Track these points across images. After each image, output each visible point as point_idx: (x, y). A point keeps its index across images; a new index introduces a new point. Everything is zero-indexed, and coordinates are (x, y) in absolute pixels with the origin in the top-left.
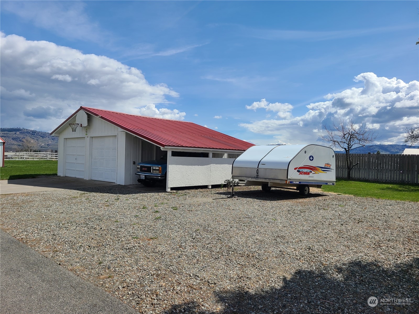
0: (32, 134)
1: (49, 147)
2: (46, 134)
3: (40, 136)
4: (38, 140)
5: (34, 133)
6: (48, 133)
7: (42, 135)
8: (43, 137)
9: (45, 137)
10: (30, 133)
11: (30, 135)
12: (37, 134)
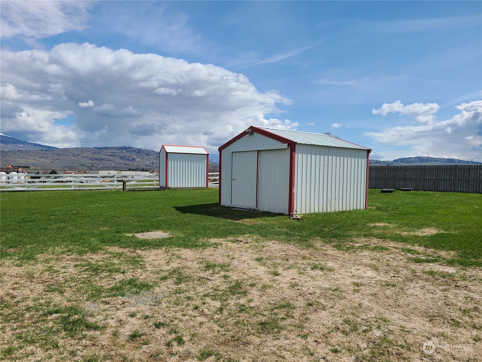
0: (137, 152)
1: (154, 166)
2: (151, 152)
3: (146, 154)
4: (143, 159)
5: (139, 151)
6: (152, 151)
7: (147, 153)
8: (148, 155)
9: (150, 155)
10: (135, 151)
11: (136, 153)
12: (142, 152)
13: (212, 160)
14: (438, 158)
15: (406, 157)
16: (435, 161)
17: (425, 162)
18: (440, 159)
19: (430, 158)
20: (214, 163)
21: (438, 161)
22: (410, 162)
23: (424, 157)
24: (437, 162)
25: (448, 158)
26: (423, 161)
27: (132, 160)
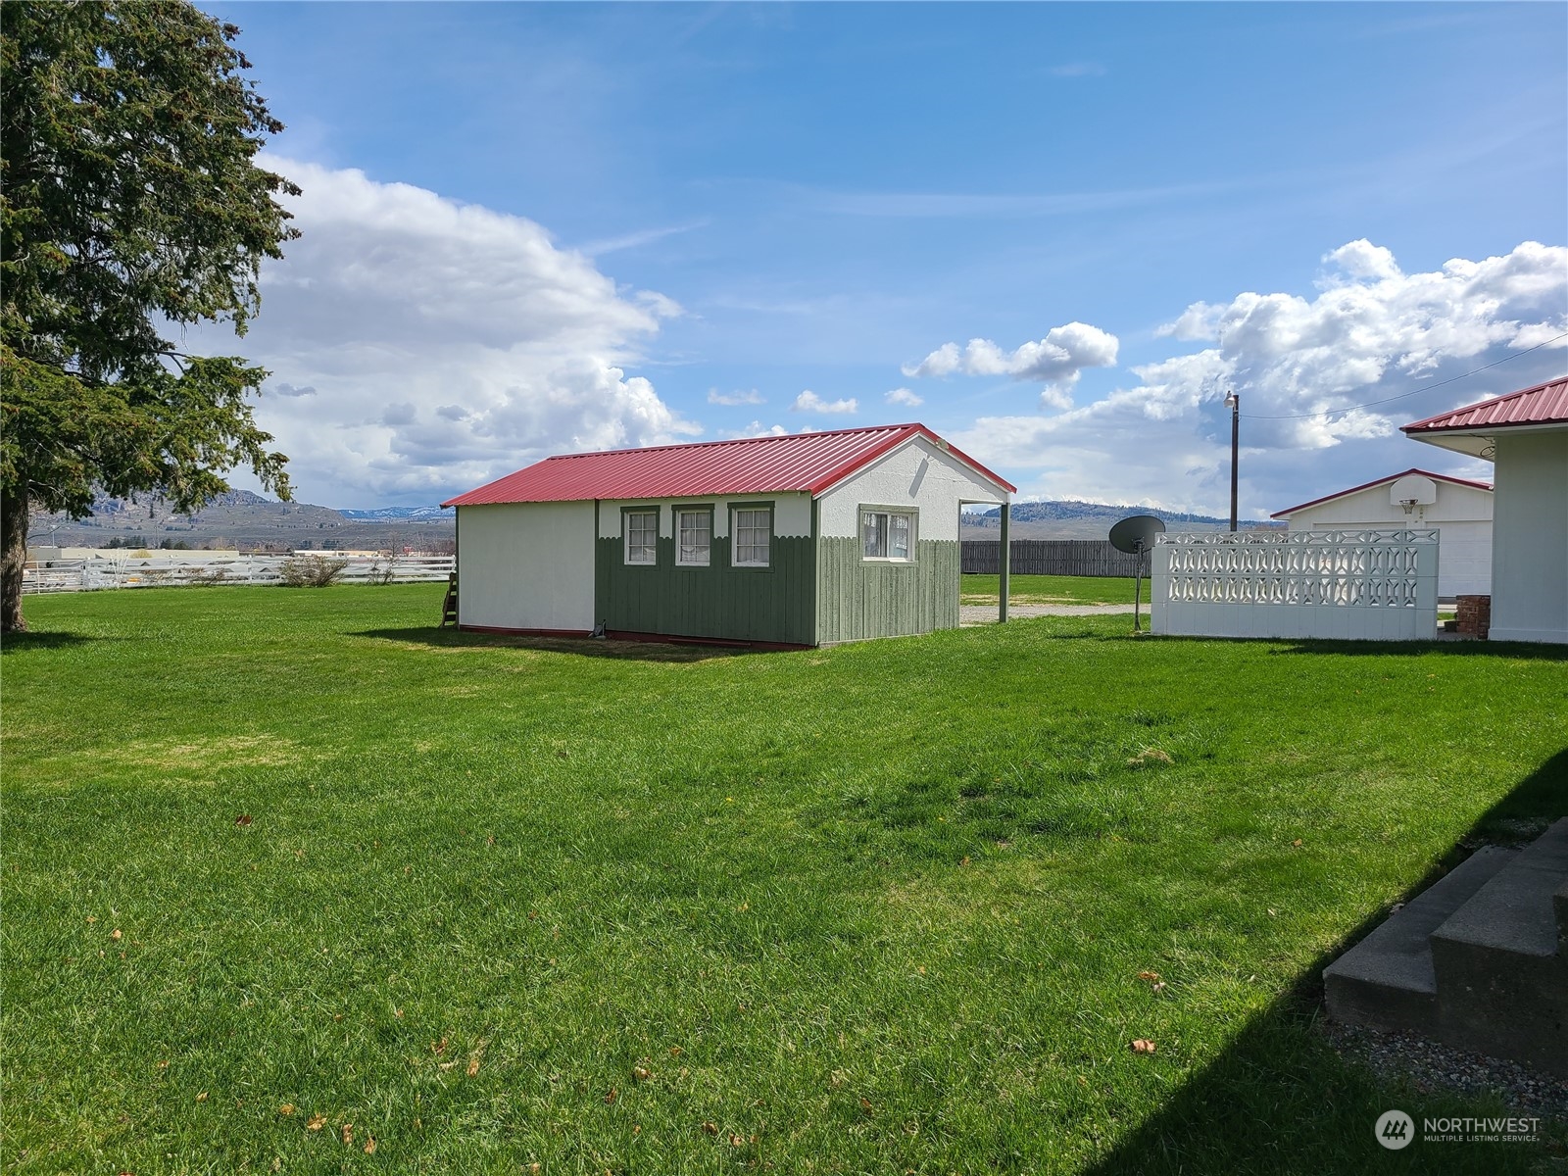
13: (413, 509)
14: (1106, 507)
15: (1021, 503)
16: (1099, 514)
17: (1072, 516)
18: (1110, 507)
19: (1084, 505)
20: (419, 520)
21: (1104, 515)
22: (1032, 516)
23: (1069, 503)
24: (1104, 517)
25: (1131, 506)
26: (1065, 514)
27: (106, 507)
